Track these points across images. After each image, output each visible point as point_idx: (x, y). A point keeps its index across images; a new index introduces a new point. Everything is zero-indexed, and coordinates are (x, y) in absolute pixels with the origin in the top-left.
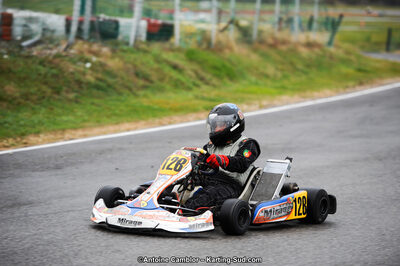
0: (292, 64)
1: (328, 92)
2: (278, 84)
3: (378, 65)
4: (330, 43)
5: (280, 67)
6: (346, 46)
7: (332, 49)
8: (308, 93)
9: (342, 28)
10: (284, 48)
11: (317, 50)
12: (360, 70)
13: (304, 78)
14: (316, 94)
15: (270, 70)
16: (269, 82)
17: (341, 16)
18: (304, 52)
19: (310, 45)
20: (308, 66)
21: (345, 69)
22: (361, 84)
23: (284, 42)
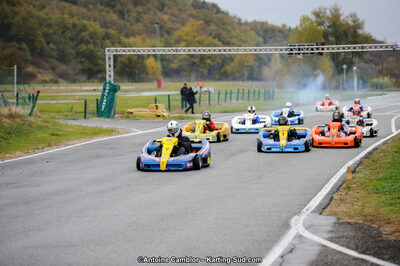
1: (18, 153)
3: (70, 130)
4: (30, 114)
6: (46, 116)
7: (32, 119)
9: (38, 102)
11: (17, 120)
12: (53, 135)
13: (4, 143)
14: (8, 155)
17: (39, 92)
18: (7, 122)
19: (11, 116)
20: (9, 133)
21: (40, 135)
22: (49, 146)
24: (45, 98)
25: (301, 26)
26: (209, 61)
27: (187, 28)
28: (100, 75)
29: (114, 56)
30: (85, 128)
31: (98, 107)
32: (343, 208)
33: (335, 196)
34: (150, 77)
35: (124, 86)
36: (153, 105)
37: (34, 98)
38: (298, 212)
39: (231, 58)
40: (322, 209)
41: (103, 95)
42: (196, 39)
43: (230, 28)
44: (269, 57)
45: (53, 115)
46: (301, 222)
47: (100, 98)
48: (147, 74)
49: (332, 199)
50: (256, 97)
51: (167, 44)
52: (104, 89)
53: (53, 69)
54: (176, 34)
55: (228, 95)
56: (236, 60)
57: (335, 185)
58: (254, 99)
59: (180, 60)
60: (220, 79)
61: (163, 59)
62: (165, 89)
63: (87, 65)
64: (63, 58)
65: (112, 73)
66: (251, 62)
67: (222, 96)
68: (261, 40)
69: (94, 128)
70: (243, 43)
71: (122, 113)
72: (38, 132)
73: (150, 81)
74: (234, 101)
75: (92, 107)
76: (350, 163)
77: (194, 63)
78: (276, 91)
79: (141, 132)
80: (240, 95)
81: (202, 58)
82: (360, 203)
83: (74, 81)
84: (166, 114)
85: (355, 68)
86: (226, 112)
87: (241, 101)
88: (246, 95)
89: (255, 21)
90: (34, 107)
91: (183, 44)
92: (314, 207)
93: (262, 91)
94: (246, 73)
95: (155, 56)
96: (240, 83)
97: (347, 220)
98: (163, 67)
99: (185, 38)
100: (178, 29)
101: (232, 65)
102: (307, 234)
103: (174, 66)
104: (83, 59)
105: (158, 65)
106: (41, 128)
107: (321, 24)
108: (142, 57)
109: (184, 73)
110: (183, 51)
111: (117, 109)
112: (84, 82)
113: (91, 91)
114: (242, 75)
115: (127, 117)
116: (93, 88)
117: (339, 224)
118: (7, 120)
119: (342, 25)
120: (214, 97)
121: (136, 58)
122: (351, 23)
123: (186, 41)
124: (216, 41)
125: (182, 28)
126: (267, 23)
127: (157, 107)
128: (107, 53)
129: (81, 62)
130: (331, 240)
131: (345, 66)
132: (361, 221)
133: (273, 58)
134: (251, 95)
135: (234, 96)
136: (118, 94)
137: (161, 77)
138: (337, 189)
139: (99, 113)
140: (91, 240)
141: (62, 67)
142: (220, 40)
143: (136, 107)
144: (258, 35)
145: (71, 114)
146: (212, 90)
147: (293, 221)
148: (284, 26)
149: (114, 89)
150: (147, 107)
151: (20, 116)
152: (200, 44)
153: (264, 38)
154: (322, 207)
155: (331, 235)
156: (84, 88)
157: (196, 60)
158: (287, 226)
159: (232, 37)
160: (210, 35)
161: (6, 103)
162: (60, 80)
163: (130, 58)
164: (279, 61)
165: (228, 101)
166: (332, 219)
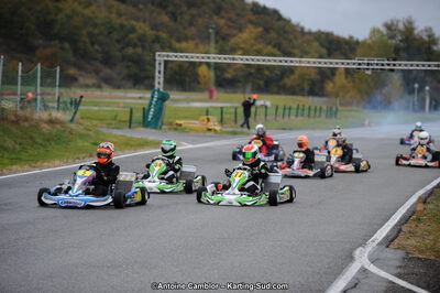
0: (31, 138)
1: (57, 162)
2: (13, 156)
3: (113, 140)
4: (71, 121)
5: (19, 140)
6: (88, 123)
7: (72, 126)
8: (39, 163)
9: (81, 108)
10: (26, 124)
11: (58, 126)
12: (95, 144)
13: (42, 150)
14: (46, 164)
15: (10, 143)
16: (6, 155)
17: (81, 97)
18: (46, 128)
19: (51, 122)
20: (48, 140)
21: (80, 143)
23: (26, 119)
24: (88, 104)
25: (371, 38)
26: (267, 72)
27: (245, 35)
28: (147, 82)
29: (166, 62)
30: (131, 139)
31: (145, 116)
32: (413, 242)
33: (404, 228)
34: (202, 86)
35: (174, 95)
36: (205, 117)
37: (76, 104)
38: (363, 244)
39: (291, 70)
40: (389, 241)
41: (151, 104)
42: (255, 48)
43: (291, 37)
44: (333, 71)
45: (95, 122)
46: (366, 255)
47: (146, 107)
48: (199, 83)
49: (400, 231)
50: (318, 113)
51: (222, 51)
52: (153, 97)
53: (97, 72)
54: (233, 41)
55: (287, 111)
56: (297, 72)
57: (404, 216)
58: (315, 116)
59: (236, 70)
60: (278, 93)
61: (217, 67)
62: (217, 100)
63: (134, 70)
64: (108, 61)
65: (162, 80)
66: (314, 76)
67: (280, 111)
68: (324, 51)
69: (138, 139)
70: (305, 54)
71: (171, 124)
72: (79, 141)
73: (201, 90)
74: (293, 117)
75: (138, 115)
76: (421, 192)
77: (251, 74)
78: (340, 108)
79: (191, 146)
80: (300, 111)
81: (260, 68)
82: (431, 237)
83: (118, 87)
84: (218, 128)
85: (427, 88)
86: (284, 129)
87: (300, 118)
88: (306, 112)
89: (319, 31)
90: (75, 113)
91: (240, 52)
92: (380, 239)
93: (324, 107)
94: (306, 87)
95: (208, 64)
96: (299, 98)
97: (417, 255)
98: (217, 76)
99: (242, 46)
100: (234, 36)
101: (292, 77)
102: (373, 268)
103: (228, 76)
104: (130, 64)
105: (212, 74)
106: (81, 136)
107: (392, 37)
108: (193, 65)
109: (240, 84)
110: (240, 59)
111: (165, 120)
112: (130, 88)
113: (137, 98)
114: (303, 89)
115: (176, 129)
116: (138, 95)
117: (408, 258)
118: (46, 126)
119: (415, 40)
120: (271, 112)
121: (187, 65)
122: (426, 38)
123: (242, 49)
124: (276, 51)
125: (240, 35)
126: (332, 34)
127: (208, 120)
128: (157, 58)
129: (128, 67)
130: (399, 276)
131: (416, 86)
132: (432, 258)
133: (338, 72)
134: (312, 112)
135: (293, 111)
136: (167, 103)
137: (213, 88)
138: (405, 220)
139: (145, 123)
140: (136, 262)
141: (107, 71)
142: (279, 50)
143: (185, 118)
144: (322, 46)
145: (115, 122)
146: (268, 104)
147: (357, 253)
148: (351, 38)
149: (163, 98)
150: (197, 119)
151: (61, 123)
152: (258, 53)
153: (328, 49)
154: (390, 238)
155: (399, 270)
156: (129, 95)
157: (253, 71)
158: (350, 258)
159: (293, 47)
160: (269, 43)
161: (46, 108)
162: (103, 85)
163: (180, 65)
164: (343, 76)
165: (286, 117)
166: (400, 254)
